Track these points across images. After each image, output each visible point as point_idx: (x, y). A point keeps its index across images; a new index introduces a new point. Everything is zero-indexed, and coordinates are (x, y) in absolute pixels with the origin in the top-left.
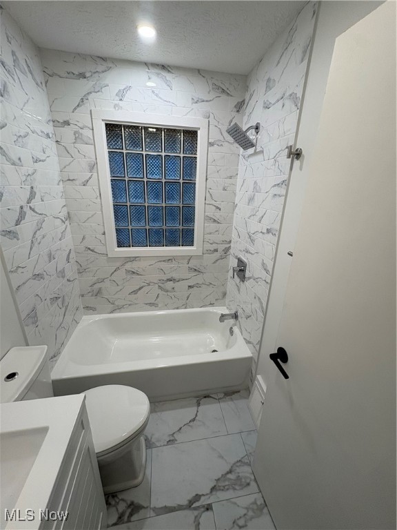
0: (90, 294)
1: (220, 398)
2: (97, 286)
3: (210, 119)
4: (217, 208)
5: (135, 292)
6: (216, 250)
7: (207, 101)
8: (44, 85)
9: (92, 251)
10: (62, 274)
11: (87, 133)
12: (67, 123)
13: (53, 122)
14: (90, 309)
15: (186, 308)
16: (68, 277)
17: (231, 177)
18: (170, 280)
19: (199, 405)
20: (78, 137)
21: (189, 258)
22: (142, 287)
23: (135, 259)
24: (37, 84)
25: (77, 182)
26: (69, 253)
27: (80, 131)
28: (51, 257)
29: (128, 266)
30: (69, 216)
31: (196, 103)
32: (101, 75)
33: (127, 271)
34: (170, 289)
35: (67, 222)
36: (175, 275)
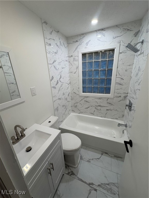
0: (74, 106)
1: (112, 157)
2: (76, 104)
3: (121, 43)
4: (122, 79)
5: (87, 108)
6: (120, 97)
7: (120, 36)
8: (67, 47)
9: (75, 93)
10: (66, 99)
11: (77, 58)
12: (72, 56)
13: (69, 56)
14: (73, 111)
15: (105, 118)
16: (68, 100)
17: (130, 65)
18: (99, 106)
19: (102, 155)
20: (74, 60)
21: (108, 98)
22: (89, 107)
23: (88, 97)
24: (65, 48)
25: (73, 73)
26: (69, 93)
27: (75, 58)
28: (64, 94)
29: (85, 99)
30: (70, 83)
31: (115, 38)
32: (82, 39)
33: (85, 101)
34: (99, 109)
35: (69, 85)
36: (102, 105)
